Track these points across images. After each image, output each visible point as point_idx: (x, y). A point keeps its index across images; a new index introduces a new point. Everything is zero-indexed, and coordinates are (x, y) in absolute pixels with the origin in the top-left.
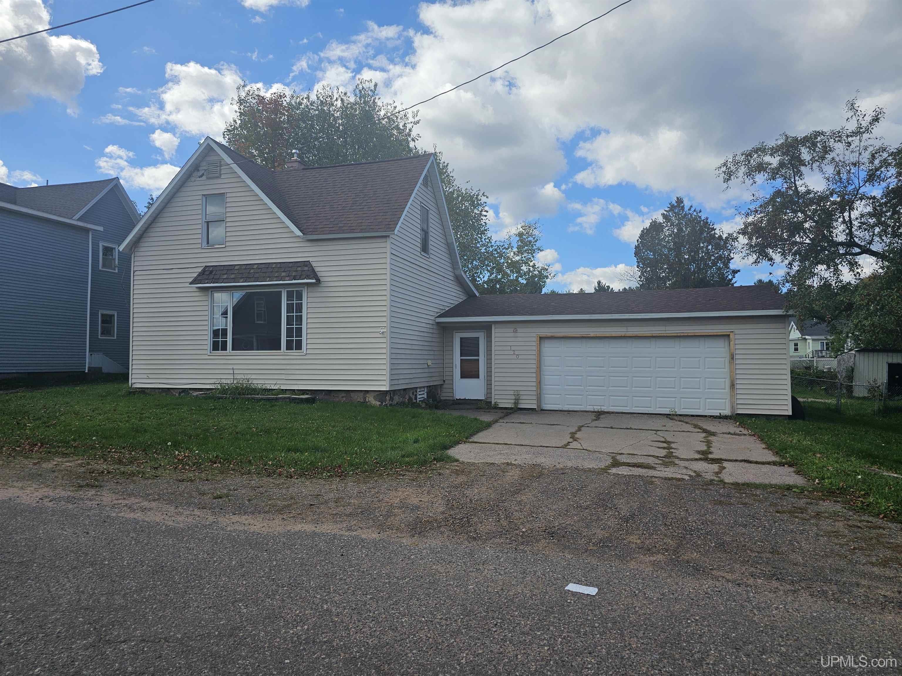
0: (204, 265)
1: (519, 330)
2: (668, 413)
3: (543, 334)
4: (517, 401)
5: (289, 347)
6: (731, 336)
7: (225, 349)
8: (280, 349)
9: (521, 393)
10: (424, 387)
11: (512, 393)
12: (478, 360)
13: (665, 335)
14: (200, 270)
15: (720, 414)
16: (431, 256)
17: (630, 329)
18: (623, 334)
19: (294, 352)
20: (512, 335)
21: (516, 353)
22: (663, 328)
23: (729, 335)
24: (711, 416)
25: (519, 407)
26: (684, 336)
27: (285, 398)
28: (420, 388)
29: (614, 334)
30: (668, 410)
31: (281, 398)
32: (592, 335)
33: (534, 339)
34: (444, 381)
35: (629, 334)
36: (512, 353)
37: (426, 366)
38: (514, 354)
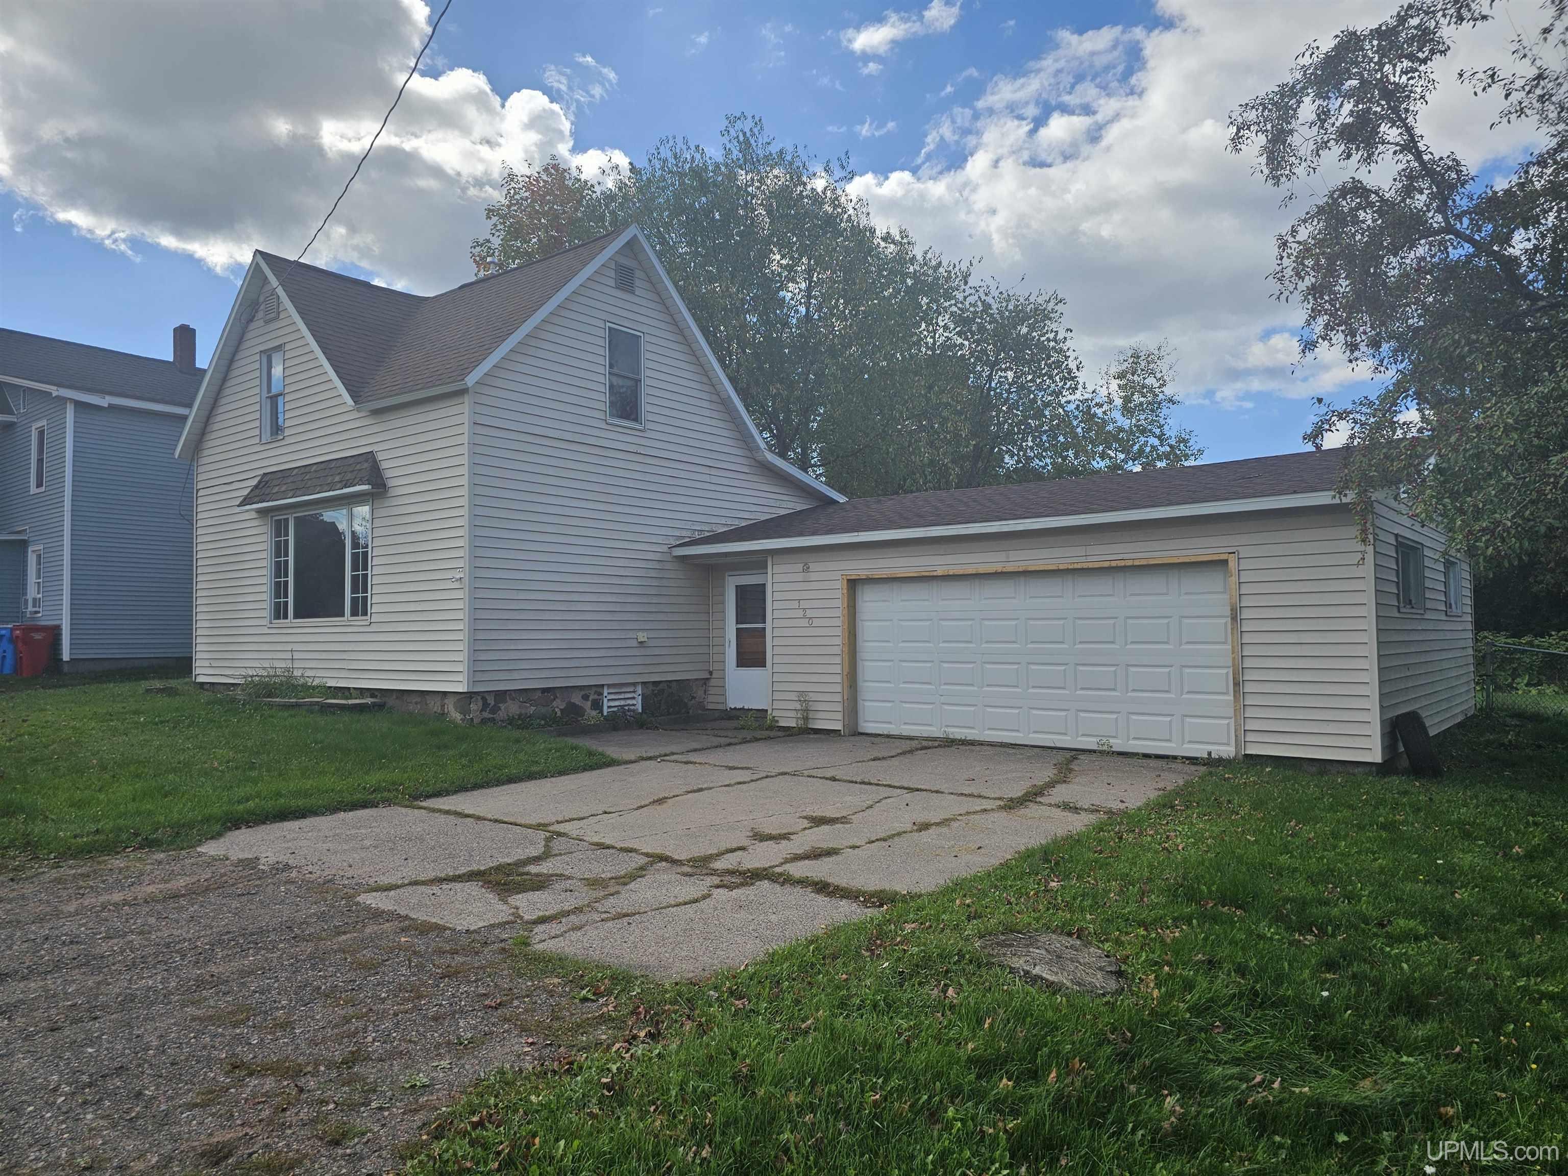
0: (261, 472)
1: (812, 566)
2: (1095, 747)
3: (854, 574)
4: (806, 714)
5: (354, 613)
6: (1232, 564)
7: (286, 617)
8: (343, 615)
9: (813, 697)
10: (634, 684)
11: (793, 696)
12: (764, 629)
13: (1085, 566)
14: (254, 482)
15: (1210, 754)
16: (650, 426)
17: (1014, 555)
18: (998, 568)
19: (360, 620)
20: (800, 577)
21: (809, 613)
22: (1080, 551)
23: (1225, 562)
24: (1188, 758)
25: (810, 726)
26: (1125, 567)
27: (312, 704)
28: (609, 686)
29: (982, 569)
30: (1094, 740)
31: (305, 704)
32: (940, 573)
33: (838, 585)
34: (711, 673)
35: (1010, 568)
36: (800, 613)
37: (635, 644)
38: (804, 617)
